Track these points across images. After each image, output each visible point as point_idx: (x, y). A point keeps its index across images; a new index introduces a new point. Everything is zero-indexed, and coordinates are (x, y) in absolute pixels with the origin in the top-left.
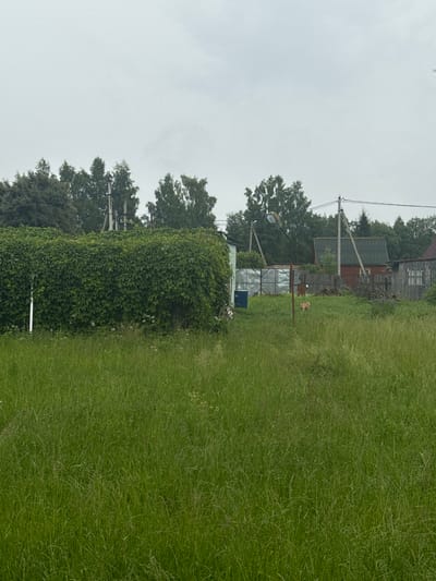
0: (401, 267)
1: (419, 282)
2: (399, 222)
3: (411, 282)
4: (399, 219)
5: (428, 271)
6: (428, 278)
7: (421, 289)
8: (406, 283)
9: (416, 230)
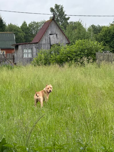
0: (20, 47)
1: (30, 56)
2: (24, 24)
3: (25, 56)
4: (25, 22)
5: (35, 50)
6: (34, 54)
7: (31, 60)
8: (23, 56)
9: (34, 29)
